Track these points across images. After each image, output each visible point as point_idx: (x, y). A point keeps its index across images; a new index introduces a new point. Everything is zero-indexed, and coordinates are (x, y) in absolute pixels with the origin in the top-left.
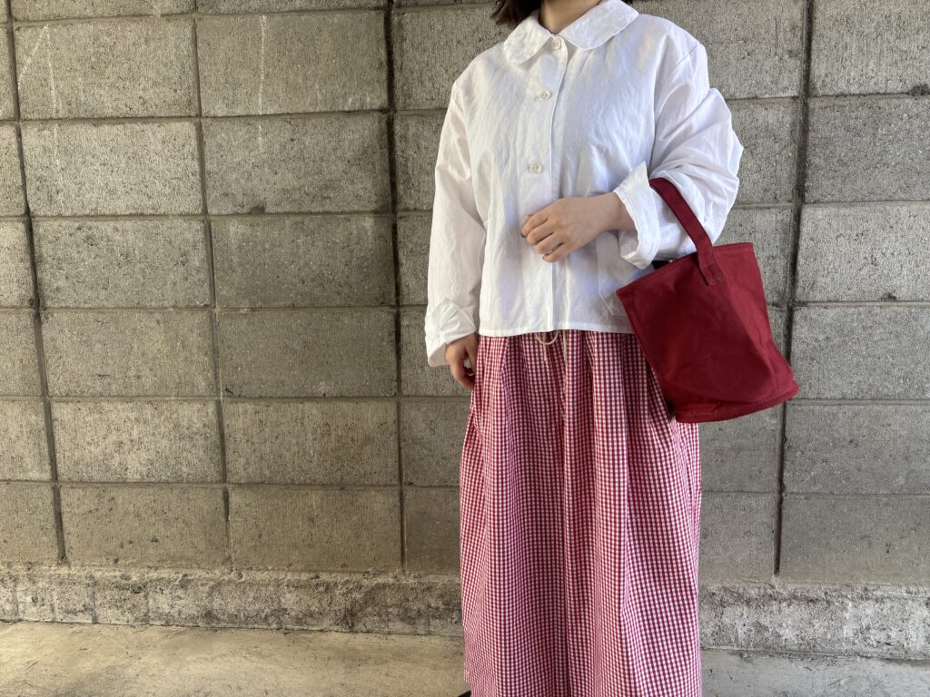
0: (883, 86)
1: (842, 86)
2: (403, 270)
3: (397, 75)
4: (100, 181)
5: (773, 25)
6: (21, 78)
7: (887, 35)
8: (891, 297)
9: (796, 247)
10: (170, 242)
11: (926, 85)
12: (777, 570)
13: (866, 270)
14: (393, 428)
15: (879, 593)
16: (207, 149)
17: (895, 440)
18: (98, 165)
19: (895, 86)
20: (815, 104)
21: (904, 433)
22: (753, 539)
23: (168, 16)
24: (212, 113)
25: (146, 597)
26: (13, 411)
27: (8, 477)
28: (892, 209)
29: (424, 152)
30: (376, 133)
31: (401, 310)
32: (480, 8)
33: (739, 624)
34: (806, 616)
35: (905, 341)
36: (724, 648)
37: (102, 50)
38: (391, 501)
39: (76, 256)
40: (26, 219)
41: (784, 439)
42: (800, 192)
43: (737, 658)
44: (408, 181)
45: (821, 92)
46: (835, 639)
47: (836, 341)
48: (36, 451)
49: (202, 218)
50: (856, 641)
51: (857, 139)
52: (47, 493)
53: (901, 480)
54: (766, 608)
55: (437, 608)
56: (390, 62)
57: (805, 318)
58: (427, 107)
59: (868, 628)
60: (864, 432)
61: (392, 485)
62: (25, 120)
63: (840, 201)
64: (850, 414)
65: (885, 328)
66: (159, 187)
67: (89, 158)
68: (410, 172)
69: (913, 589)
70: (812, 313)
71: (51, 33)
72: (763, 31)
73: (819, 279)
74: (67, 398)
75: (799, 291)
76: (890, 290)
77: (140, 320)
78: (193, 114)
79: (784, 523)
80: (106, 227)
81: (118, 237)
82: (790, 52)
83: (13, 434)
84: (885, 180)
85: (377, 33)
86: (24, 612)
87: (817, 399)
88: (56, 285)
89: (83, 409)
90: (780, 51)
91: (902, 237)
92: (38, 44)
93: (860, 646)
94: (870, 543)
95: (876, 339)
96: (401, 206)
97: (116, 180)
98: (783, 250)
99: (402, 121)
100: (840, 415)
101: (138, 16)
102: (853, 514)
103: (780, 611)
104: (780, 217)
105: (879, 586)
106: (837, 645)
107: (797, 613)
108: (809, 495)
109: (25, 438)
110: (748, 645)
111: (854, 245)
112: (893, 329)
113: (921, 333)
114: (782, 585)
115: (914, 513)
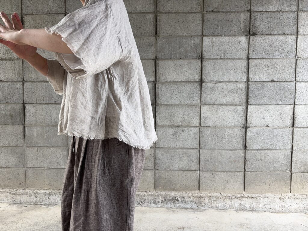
0: (264, 80)
1: (255, 80)
2: (157, 118)
3: (157, 74)
5: (240, 66)
7: (265, 69)
8: (268, 126)
9: (247, 114)
11: (274, 80)
12: (244, 190)
13: (262, 120)
14: (153, 155)
15: (268, 196)
17: (270, 159)
19: (267, 80)
20: (250, 83)
21: (272, 157)
22: (239, 183)
26: (59, 150)
27: (56, 167)
28: (267, 106)
29: (163, 91)
30: (152, 86)
31: (156, 127)
32: (176, 60)
33: (236, 204)
34: (251, 202)
35: (272, 136)
36: (232, 210)
38: (152, 173)
41: (245, 159)
42: (247, 102)
43: (235, 212)
44: (159, 97)
45: (251, 81)
46: (258, 207)
47: (256, 136)
48: (64, 160)
51: (259, 91)
53: (272, 168)
54: (242, 200)
55: (163, 200)
56: (156, 71)
57: (249, 130)
58: (163, 81)
59: (266, 205)
60: (263, 157)
61: (153, 170)
63: (256, 105)
64: (260, 153)
65: (267, 133)
68: (159, 95)
69: (276, 195)
70: (251, 129)
72: (238, 67)
73: (252, 121)
75: (248, 124)
76: (268, 124)
79: (246, 179)
82: (244, 72)
83: (59, 155)
84: (265, 100)
85: (153, 65)
87: (253, 149)
90: (242, 72)
91: (270, 113)
93: (264, 209)
94: (266, 184)
95: (265, 135)
96: (157, 103)
98: (244, 115)
99: (158, 84)
100: (258, 153)
102: (261, 176)
103: (245, 200)
104: (243, 108)
105: (268, 194)
106: (259, 209)
107: (249, 201)
108: (251, 172)
109: (61, 157)
110: (238, 209)
111: (259, 114)
112: (269, 133)
113: (275, 134)
114: (245, 194)
115: (275, 176)
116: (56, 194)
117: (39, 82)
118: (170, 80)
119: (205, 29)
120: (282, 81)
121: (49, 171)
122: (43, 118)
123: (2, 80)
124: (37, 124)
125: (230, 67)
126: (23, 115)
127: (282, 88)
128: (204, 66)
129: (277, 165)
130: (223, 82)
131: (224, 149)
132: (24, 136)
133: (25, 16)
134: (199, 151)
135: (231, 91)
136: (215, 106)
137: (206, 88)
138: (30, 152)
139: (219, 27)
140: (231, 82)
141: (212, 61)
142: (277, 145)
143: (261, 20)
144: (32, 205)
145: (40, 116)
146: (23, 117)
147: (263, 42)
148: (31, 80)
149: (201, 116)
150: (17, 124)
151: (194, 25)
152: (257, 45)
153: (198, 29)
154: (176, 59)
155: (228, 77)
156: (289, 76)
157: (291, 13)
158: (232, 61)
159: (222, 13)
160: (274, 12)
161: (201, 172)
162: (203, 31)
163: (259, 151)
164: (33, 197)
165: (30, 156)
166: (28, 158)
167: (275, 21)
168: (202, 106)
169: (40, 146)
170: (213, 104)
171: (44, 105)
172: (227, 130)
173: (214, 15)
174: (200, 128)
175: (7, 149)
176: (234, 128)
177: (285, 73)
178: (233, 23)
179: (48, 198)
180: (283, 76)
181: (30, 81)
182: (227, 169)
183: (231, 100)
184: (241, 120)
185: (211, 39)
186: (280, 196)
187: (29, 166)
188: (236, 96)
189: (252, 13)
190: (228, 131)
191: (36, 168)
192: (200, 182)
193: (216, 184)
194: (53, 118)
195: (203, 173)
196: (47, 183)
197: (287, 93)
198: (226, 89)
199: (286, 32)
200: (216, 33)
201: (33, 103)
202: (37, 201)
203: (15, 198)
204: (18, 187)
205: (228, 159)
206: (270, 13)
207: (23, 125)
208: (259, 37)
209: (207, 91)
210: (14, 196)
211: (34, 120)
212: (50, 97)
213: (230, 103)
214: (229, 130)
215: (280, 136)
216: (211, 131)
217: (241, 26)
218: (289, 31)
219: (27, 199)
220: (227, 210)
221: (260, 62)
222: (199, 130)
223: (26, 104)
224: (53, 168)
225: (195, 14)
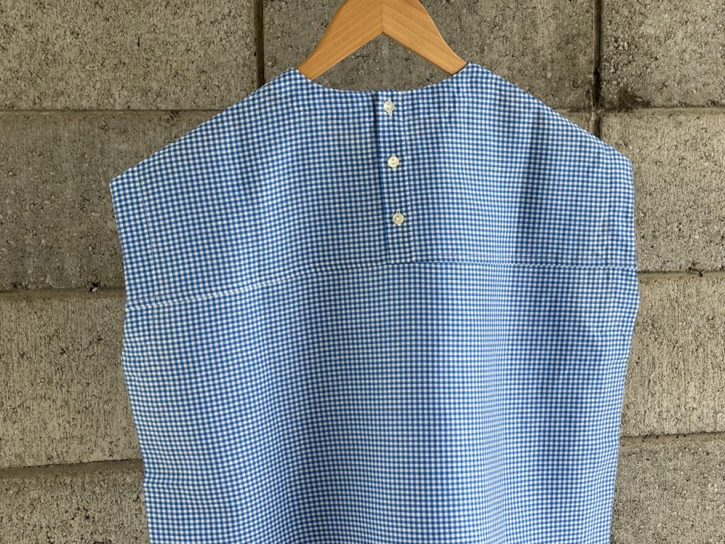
118: (18, 456)
119: (275, 62)
147: (690, 157)
151: (187, 29)
153: (223, 59)
154: (63, 290)
178: (483, 20)
208: (663, 123)
217: (539, 43)
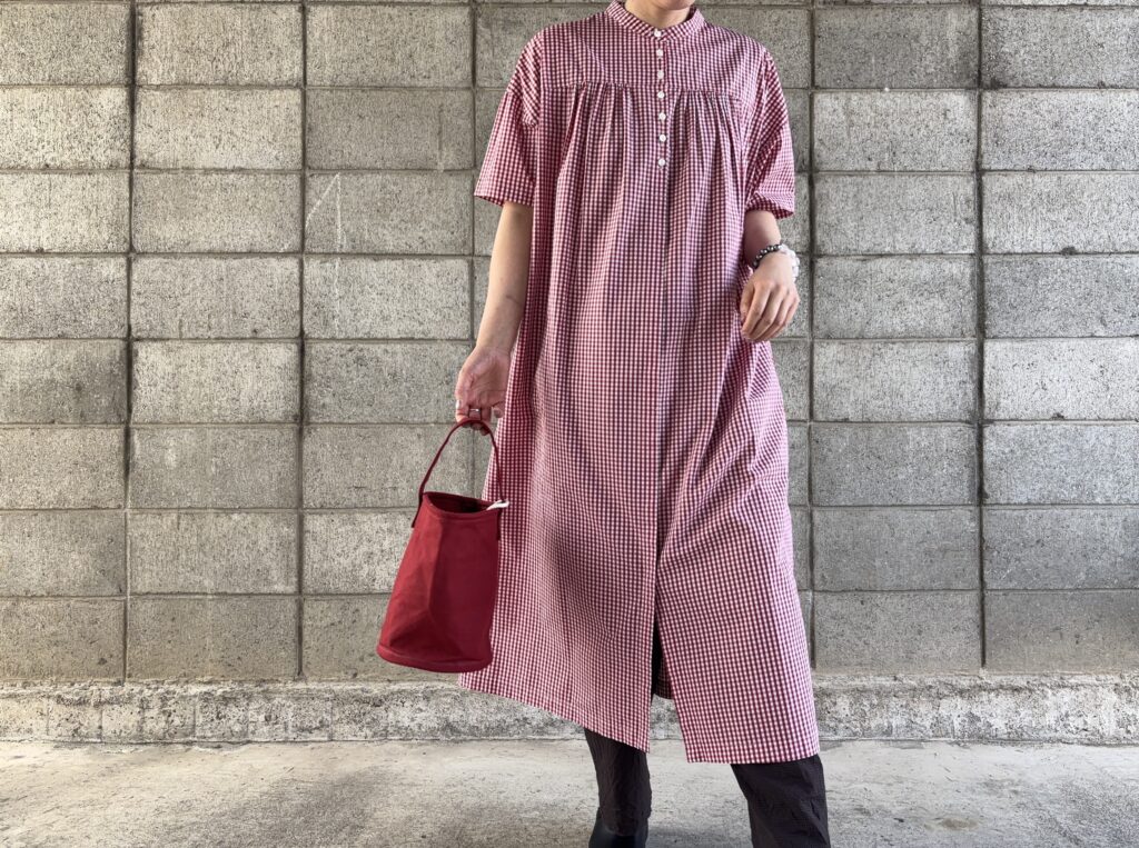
0: (1040, 247)
1: (1008, 247)
4: (375, 308)
5: (952, 198)
6: (309, 217)
7: (1040, 209)
8: (1059, 417)
9: (981, 374)
10: (437, 364)
11: (1073, 248)
12: (984, 663)
13: (1037, 394)
15: (1073, 681)
16: (477, 283)
17: (1074, 540)
18: (374, 295)
19: (1048, 248)
20: (988, 260)
21: (1081, 533)
22: (962, 634)
23: (449, 171)
24: (484, 253)
25: (386, 710)
26: (265, 523)
27: (251, 590)
28: (1055, 343)
33: (955, 715)
34: (1013, 705)
35: (1075, 454)
36: (941, 739)
37: (388, 196)
39: (344, 374)
40: (299, 341)
41: (982, 540)
42: (982, 329)
43: (956, 746)
46: (1039, 727)
47: (1019, 453)
48: (285, 562)
49: (467, 343)
50: (1058, 729)
51: (1022, 288)
52: (291, 605)
53: (1083, 577)
54: (977, 699)
57: (993, 434)
59: (1067, 715)
60: (1048, 533)
62: (310, 253)
63: (1013, 337)
64: (1035, 517)
65: (1057, 442)
66: (431, 314)
67: (367, 287)
69: (1102, 677)
70: (999, 428)
71: (343, 181)
72: (944, 203)
73: (1002, 400)
74: (322, 509)
75: (987, 410)
76: (1058, 411)
77: (400, 435)
78: (466, 252)
79: (987, 618)
80: (378, 349)
81: (387, 358)
82: (966, 220)
83: (263, 542)
84: (1048, 321)
86: (253, 733)
87: (1008, 504)
88: (322, 402)
89: (336, 521)
90: (958, 218)
91: (1065, 366)
92: (329, 189)
93: (1062, 733)
94: (1061, 635)
95: (1051, 451)
97: (391, 308)
98: (971, 377)
100: (1027, 519)
101: (423, 170)
102: (1044, 608)
103: (989, 701)
104: (967, 349)
105: (1072, 675)
106: (1041, 732)
107: (1004, 702)
108: (1006, 591)
109: (274, 550)
110: (964, 735)
111: (1027, 373)
112: (1063, 443)
113: (1086, 447)
114: (987, 677)
115: (1096, 606)
116: (249, 697)
117: (192, 254)
120: (1102, 253)
121: (223, 608)
122: (206, 395)
123: (45, 249)
124: (181, 420)
125: (913, 201)
126: (124, 383)
127: (1104, 277)
128: (820, 195)
129: (1101, 563)
130: (890, 255)
131: (902, 506)
132: (127, 467)
133: (147, 11)
134: (811, 516)
135: (920, 289)
136: (866, 345)
137: (829, 279)
138: (148, 531)
139: (870, 59)
140: (919, 255)
141: (849, 179)
142: (1096, 489)
143: (1017, 35)
144: (151, 747)
145: (191, 389)
146: (125, 390)
148: (162, 249)
149: (816, 381)
150: (99, 419)
152: (1008, 124)
155: (908, 237)
156: (1125, 232)
157: (1121, 14)
158: (921, 178)
159: (881, 11)
160: (1061, 8)
161: (819, 596)
162: (813, 71)
163: (1031, 512)
164: (154, 713)
165: (147, 546)
166: (138, 554)
167: (1068, 40)
168: (816, 345)
169: (190, 507)
170: (857, 338)
171: (212, 343)
172: (911, 433)
173: (852, 16)
174: (810, 427)
175: (52, 523)
176: (936, 427)
177: (1112, 225)
179: (218, 717)
180: (1105, 234)
181: (156, 254)
182: (917, 579)
183: (922, 323)
184: (961, 396)
185: (844, 101)
186: (1117, 680)
187: (140, 589)
188: (941, 305)
189: (985, 11)
190: (914, 439)
191: (171, 593)
192: (816, 634)
193: (877, 642)
194: (243, 393)
195: (825, 598)
196: (213, 655)
197: (1121, 295)
198: (904, 283)
199: (1108, 78)
200: (862, 79)
201: (167, 335)
202: (172, 731)
203: (80, 718)
204: (92, 674)
205: (918, 544)
206: (1048, 13)
207: (121, 423)
209: (833, 290)
210: (75, 710)
211: (166, 404)
212: (235, 313)
213: (920, 334)
214: (919, 434)
215: (1106, 451)
216: (854, 437)
218: (1119, 76)
219: (130, 725)
220: (922, 740)
221: (1020, 182)
222: (809, 434)
223: (139, 339)
224: (240, 595)
225: (786, 12)
